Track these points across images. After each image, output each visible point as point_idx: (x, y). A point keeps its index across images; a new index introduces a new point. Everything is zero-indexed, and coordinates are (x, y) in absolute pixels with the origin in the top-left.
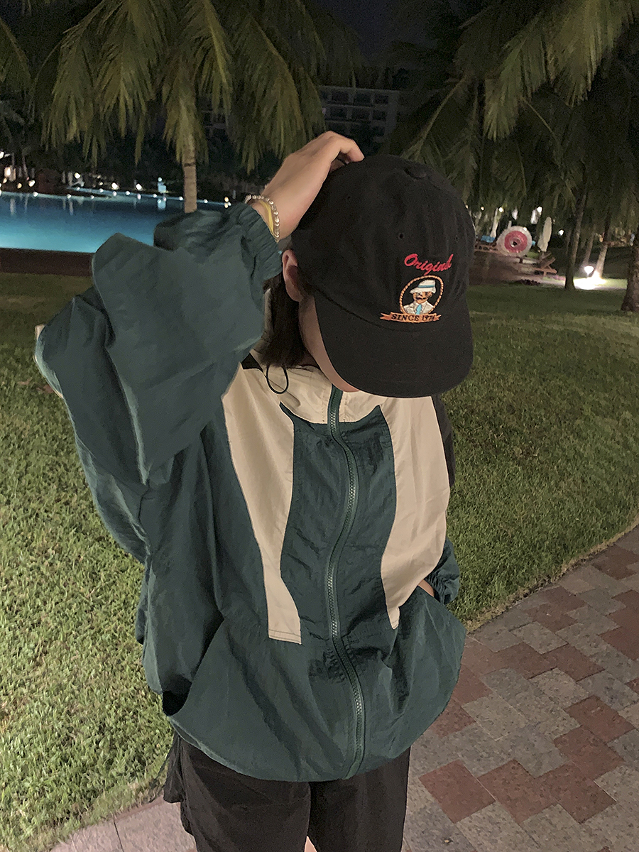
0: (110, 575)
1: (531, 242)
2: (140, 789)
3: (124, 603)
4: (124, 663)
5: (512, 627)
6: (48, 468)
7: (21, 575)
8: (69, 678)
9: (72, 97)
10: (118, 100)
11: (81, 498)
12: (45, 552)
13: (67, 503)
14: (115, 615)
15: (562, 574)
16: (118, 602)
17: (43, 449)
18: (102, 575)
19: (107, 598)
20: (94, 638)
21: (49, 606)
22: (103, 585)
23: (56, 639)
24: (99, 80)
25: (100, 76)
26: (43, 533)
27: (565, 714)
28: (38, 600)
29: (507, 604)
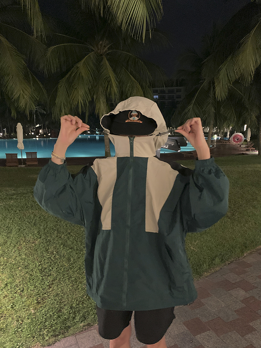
0: (75, 260)
1: (244, 138)
2: (84, 326)
3: (79, 268)
4: (79, 287)
5: (222, 274)
6: (54, 226)
7: (45, 260)
8: (61, 291)
9: (62, 103)
10: (78, 102)
11: (65, 235)
12: (52, 253)
13: (60, 237)
14: (76, 272)
15: (244, 256)
16: (77, 268)
17: (52, 221)
18: (72, 259)
19: (73, 267)
20: (69, 279)
21: (54, 270)
22: (72, 262)
23: (56, 279)
24: (71, 96)
25: (72, 94)
26: (52, 247)
27: (240, 303)
28: (50, 268)
29: (221, 267)
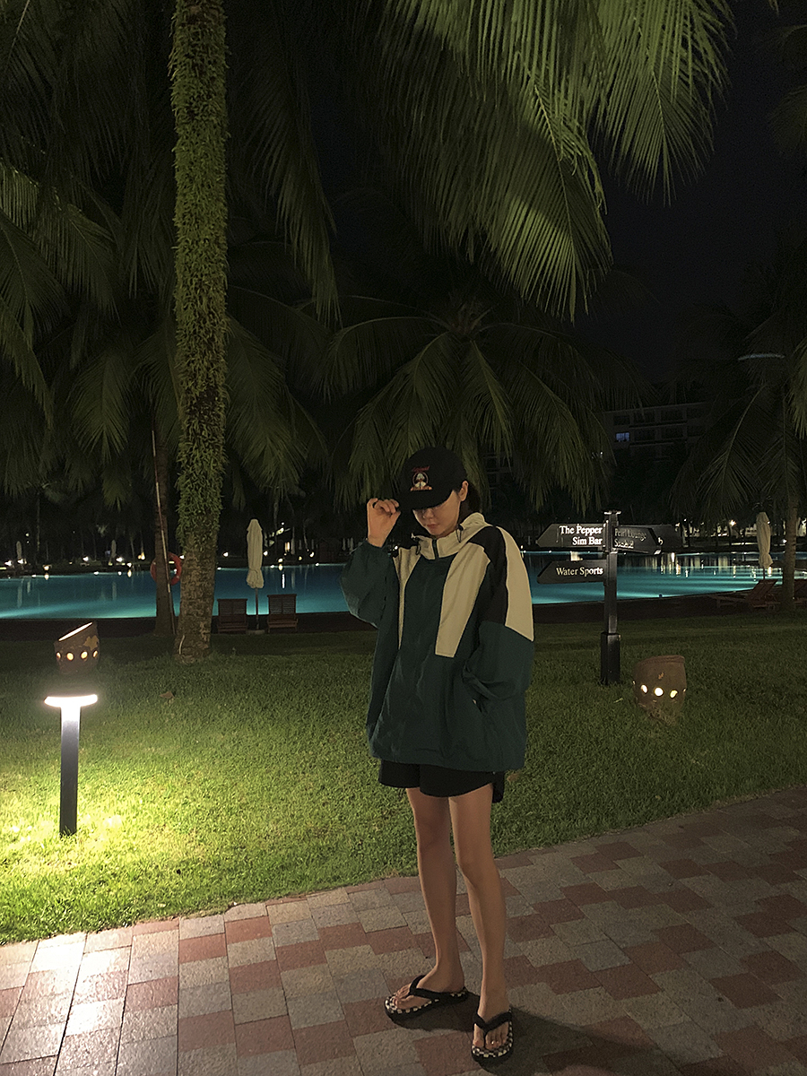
9: (366, 464)
24: (389, 447)
25: (390, 443)
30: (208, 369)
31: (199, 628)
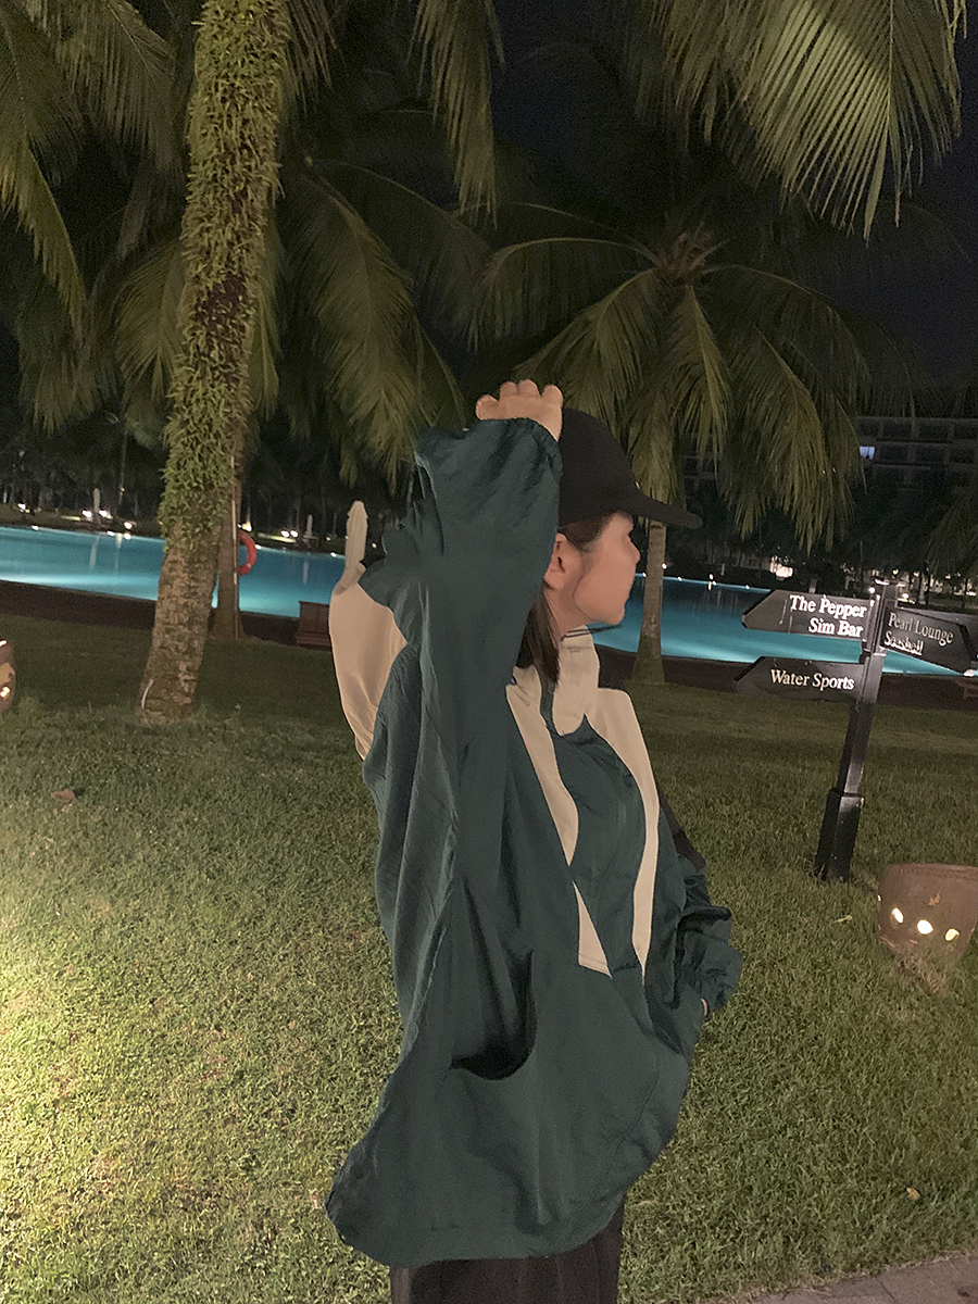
30: (231, 244)
31: (176, 669)
